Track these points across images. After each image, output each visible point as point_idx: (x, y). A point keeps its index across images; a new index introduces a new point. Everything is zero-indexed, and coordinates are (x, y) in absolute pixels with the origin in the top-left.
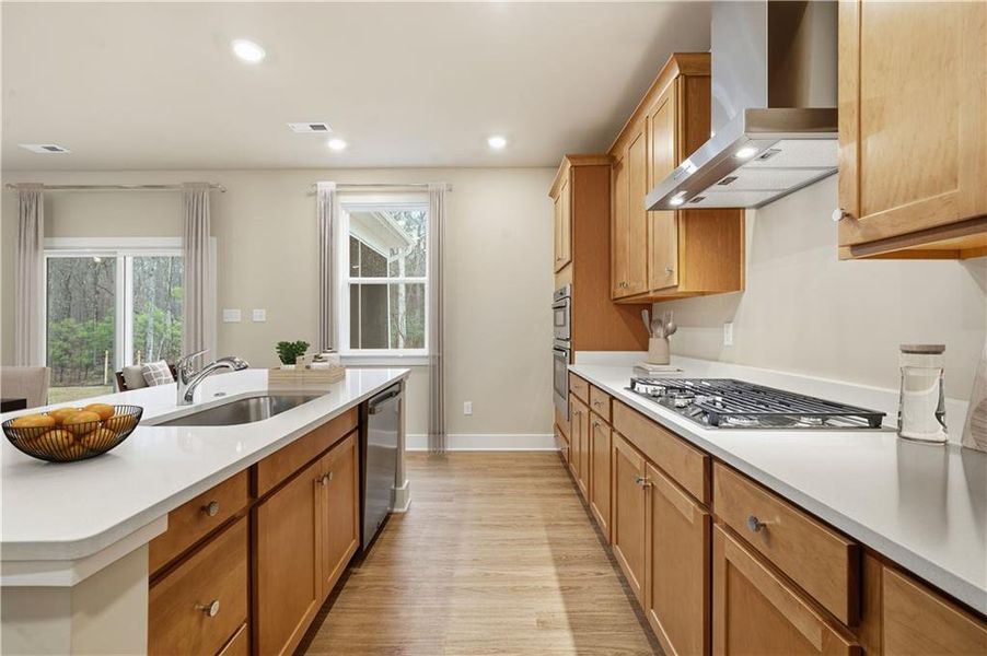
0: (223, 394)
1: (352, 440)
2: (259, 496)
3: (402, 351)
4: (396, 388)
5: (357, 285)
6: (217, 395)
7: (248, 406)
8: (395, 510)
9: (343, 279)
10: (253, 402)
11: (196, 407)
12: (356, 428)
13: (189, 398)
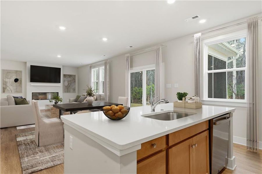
0: (163, 110)
1: (206, 134)
2: (170, 145)
3: (234, 100)
4: (228, 115)
5: (211, 74)
6: (161, 110)
7: (170, 115)
8: (228, 167)
9: (205, 71)
10: (171, 113)
11: (156, 113)
12: (208, 129)
13: (154, 110)
